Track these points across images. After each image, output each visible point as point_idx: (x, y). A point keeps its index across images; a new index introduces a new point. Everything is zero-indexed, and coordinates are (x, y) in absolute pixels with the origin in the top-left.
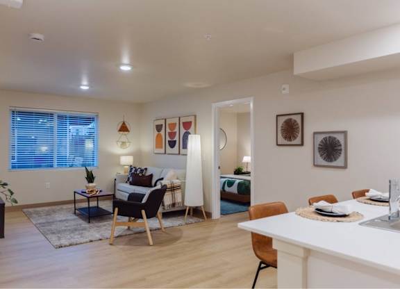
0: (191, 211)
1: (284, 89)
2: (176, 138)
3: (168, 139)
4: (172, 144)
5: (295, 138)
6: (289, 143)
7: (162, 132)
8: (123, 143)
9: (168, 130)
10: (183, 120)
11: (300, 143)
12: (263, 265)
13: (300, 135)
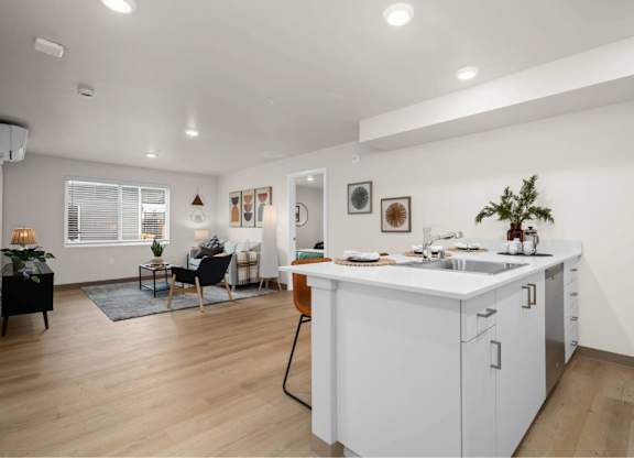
0: (267, 285)
1: (355, 159)
2: (252, 211)
3: (244, 211)
4: (248, 217)
5: (402, 224)
6: (393, 229)
7: (238, 205)
8: (198, 217)
9: (244, 203)
10: (259, 192)
11: (407, 229)
12: (304, 319)
13: (407, 221)
